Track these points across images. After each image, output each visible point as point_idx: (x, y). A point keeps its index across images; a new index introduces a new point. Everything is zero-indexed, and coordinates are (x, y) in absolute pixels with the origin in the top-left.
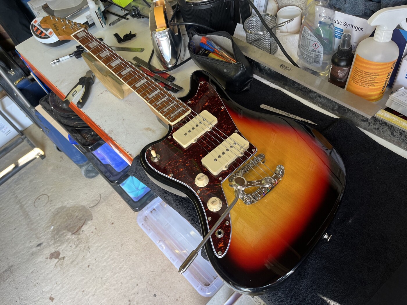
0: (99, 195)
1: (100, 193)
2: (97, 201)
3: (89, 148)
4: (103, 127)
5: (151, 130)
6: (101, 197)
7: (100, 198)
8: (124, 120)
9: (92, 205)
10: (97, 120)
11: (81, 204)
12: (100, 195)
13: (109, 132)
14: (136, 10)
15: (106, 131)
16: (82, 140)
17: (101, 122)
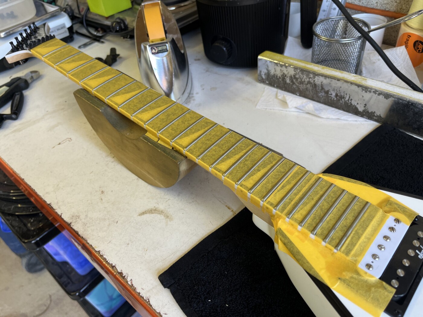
0: (48, 296)
1: (50, 294)
2: (45, 305)
3: (33, 242)
4: (59, 208)
5: (161, 212)
6: (51, 301)
7: (49, 302)
8: (103, 192)
9: (37, 313)
10: (47, 193)
11: (23, 311)
12: (50, 296)
13: (72, 218)
14: (121, 23)
15: (66, 217)
16: (20, 228)
17: (57, 199)
